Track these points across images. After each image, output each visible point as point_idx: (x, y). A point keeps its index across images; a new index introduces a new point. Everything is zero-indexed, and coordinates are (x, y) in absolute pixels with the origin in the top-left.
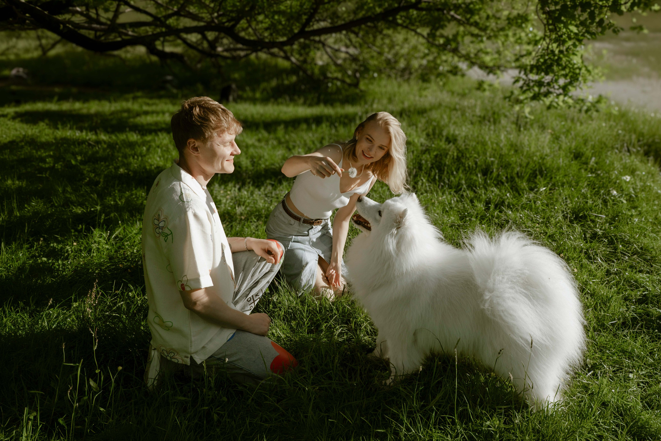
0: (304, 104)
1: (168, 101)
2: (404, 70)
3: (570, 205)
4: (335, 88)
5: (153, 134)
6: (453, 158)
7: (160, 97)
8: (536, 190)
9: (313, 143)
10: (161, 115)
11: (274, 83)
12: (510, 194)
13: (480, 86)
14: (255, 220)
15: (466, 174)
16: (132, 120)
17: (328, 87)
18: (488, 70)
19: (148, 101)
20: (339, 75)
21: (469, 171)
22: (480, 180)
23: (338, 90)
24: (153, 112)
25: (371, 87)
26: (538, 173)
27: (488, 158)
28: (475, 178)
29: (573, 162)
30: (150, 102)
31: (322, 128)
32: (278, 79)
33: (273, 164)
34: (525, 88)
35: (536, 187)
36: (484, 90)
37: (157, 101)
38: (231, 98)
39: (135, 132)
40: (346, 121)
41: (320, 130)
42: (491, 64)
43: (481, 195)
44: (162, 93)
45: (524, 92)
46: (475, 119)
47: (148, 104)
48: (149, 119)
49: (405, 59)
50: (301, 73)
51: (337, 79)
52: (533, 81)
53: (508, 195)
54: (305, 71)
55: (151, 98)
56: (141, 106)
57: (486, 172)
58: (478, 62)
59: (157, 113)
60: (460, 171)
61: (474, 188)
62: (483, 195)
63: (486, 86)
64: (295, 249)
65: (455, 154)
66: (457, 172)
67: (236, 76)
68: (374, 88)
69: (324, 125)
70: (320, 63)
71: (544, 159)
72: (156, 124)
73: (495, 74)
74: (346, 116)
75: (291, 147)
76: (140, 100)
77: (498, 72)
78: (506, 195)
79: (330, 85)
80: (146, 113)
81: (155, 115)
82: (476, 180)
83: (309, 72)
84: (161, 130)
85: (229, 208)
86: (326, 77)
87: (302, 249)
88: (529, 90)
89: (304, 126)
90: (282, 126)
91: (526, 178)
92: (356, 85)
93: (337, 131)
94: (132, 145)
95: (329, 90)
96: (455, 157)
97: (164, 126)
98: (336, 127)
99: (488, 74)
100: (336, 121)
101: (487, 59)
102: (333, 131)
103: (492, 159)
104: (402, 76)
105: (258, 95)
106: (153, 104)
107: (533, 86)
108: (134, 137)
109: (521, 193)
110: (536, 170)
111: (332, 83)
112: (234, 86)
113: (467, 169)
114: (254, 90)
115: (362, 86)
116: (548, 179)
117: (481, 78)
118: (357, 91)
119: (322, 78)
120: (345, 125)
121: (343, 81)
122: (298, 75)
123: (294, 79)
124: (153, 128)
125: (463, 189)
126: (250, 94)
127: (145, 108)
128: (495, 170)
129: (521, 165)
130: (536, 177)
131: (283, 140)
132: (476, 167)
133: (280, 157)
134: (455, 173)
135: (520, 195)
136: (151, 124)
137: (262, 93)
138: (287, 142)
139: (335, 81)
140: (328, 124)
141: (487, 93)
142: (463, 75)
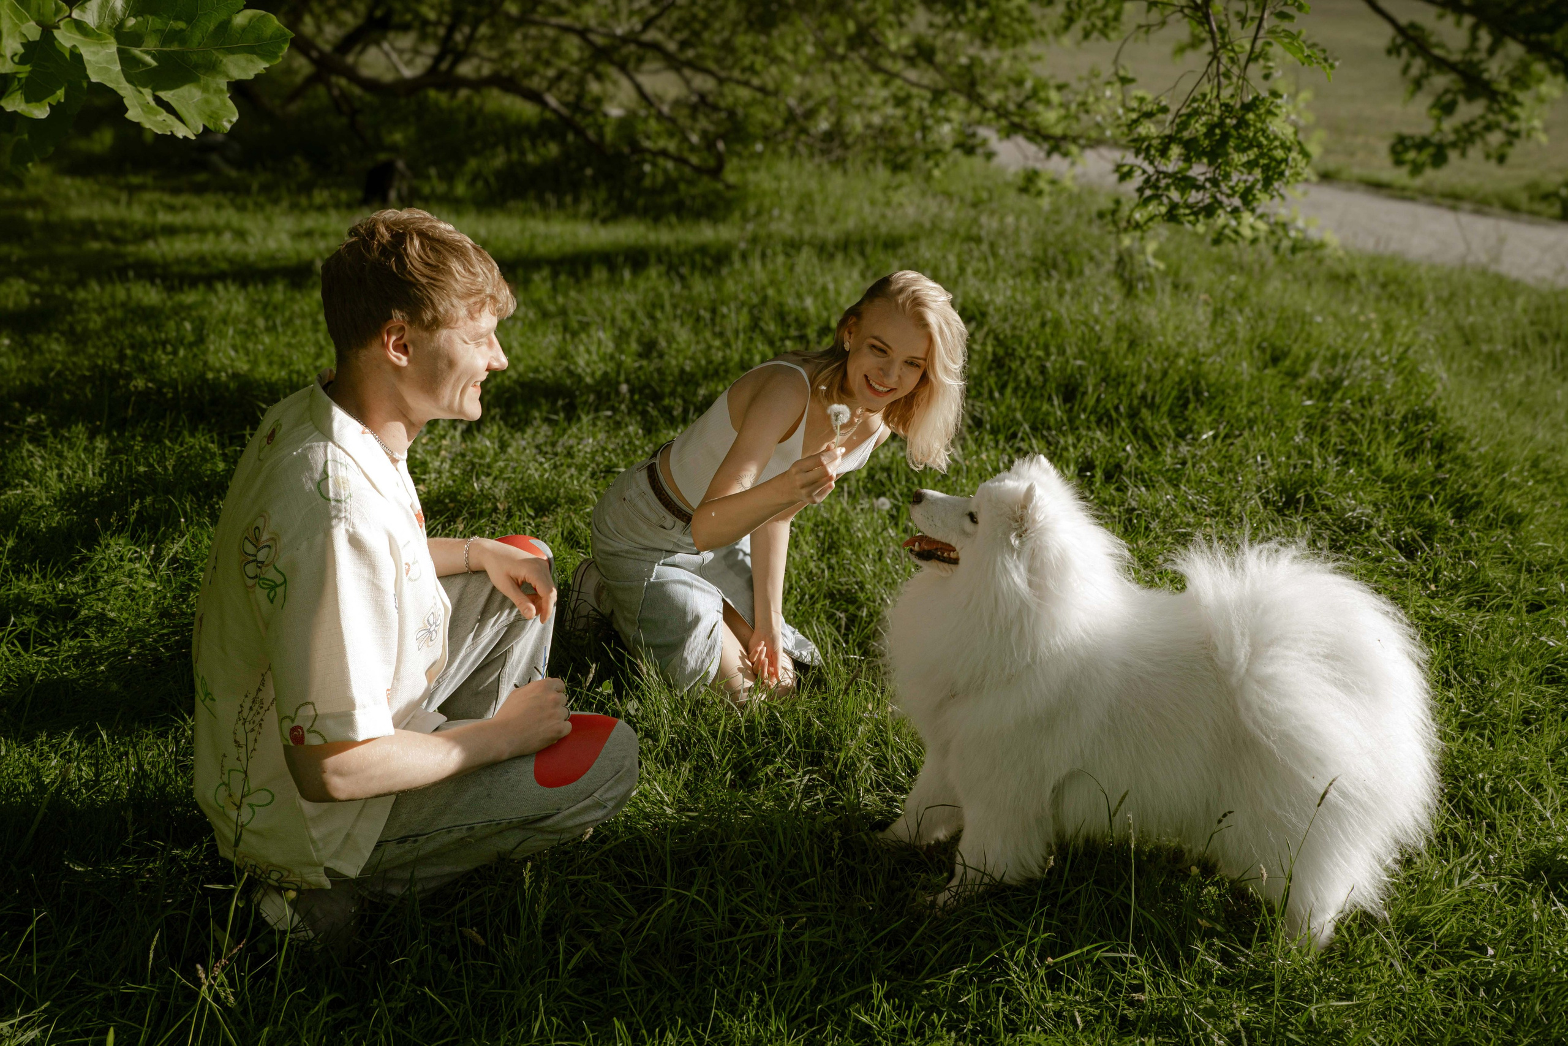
0: (592, 216)
1: (220, 198)
2: (828, 136)
3: (1273, 474)
4: (660, 179)
5: (201, 287)
6: (985, 359)
7: (200, 189)
8: (1189, 436)
9: (633, 316)
10: (211, 237)
11: (499, 160)
12: (1133, 447)
13: (1029, 183)
14: (532, 513)
15: (1023, 397)
16: (131, 248)
17: (642, 175)
18: (1046, 146)
19: (167, 198)
20: (672, 146)
21: (1029, 390)
22: (1059, 413)
23: (671, 185)
24: (187, 230)
25: (751, 177)
26: (1191, 395)
27: (1071, 361)
28: (1045, 407)
29: (1267, 371)
30: (178, 201)
31: (648, 278)
32: (508, 150)
33: (536, 370)
34: (1148, 192)
35: (1190, 430)
36: (1040, 193)
37: (195, 200)
38: (393, 195)
39: (153, 283)
40: (708, 262)
41: (642, 285)
42: (1058, 131)
43: (1066, 449)
44: (201, 177)
45: (1146, 202)
46: (1024, 264)
47: (171, 208)
48: (180, 247)
49: (831, 111)
50: (570, 137)
51: (664, 153)
52: (1167, 175)
53: (1128, 448)
54: (579, 132)
55: (176, 191)
56: (154, 213)
57: (1070, 392)
58: (1027, 123)
59: (202, 231)
60: (1009, 391)
61: (1045, 433)
62: (1071, 449)
63: (1042, 184)
64: (667, 582)
65: (990, 349)
66: (1002, 394)
67: (398, 137)
68: (761, 179)
69: (653, 272)
70: (615, 112)
71: (1200, 363)
72: (202, 260)
73: (1066, 155)
74: (703, 249)
75: (575, 325)
76: (148, 196)
77: (1074, 149)
78: (1124, 450)
79: (647, 168)
80: (170, 231)
81: (194, 236)
82: (1048, 413)
83: (591, 134)
84: (222, 276)
85: (450, 482)
86: (636, 148)
87: (684, 583)
88: (1156, 197)
89: (600, 274)
90: (546, 272)
91: (1165, 409)
92: (716, 172)
93: (686, 286)
94: (149, 315)
95: (647, 183)
96: (990, 357)
97: (224, 266)
98: (682, 278)
99: (1049, 154)
100: (683, 264)
101: (1049, 118)
102: (677, 287)
103: (1079, 362)
104: (824, 152)
105: (460, 189)
106: (185, 207)
107: (1167, 188)
108: (150, 295)
109: (1157, 443)
110: (1185, 391)
111: (654, 165)
112: (400, 164)
113: (1023, 385)
114: (449, 177)
115: (731, 176)
116: (1216, 411)
117: (1031, 164)
118: (720, 186)
119: (626, 150)
120: (707, 272)
121: (680, 160)
122: (562, 141)
123: (553, 149)
124: (196, 270)
125: (1020, 435)
126: (441, 188)
127: (164, 218)
128: (1090, 389)
129: (1148, 379)
130: (1185, 406)
131: (551, 308)
132: (1045, 381)
133: (552, 351)
134: (997, 395)
135: (1154, 448)
136: (188, 261)
137: (472, 183)
138: (563, 312)
139: (661, 161)
140: (663, 268)
141: (1045, 203)
142: (990, 155)
